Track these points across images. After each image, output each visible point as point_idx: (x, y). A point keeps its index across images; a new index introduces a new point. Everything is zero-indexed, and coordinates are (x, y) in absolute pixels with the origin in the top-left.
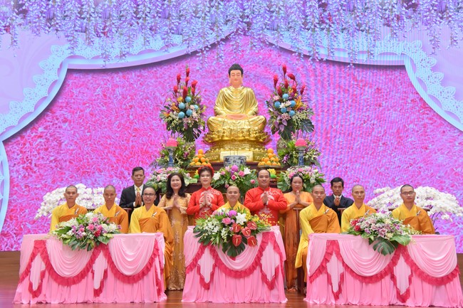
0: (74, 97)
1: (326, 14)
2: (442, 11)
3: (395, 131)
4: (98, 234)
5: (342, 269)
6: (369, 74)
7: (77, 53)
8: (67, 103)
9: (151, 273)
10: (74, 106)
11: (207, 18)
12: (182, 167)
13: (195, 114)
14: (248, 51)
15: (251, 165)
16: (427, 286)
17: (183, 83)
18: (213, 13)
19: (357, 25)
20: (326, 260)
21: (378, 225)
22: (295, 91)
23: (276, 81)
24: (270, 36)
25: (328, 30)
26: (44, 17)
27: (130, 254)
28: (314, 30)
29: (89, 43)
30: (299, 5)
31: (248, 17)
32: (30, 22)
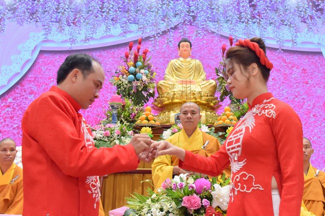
0: (42, 73)
1: (256, 12)
3: (322, 104)
6: (295, 57)
7: (50, 38)
8: (35, 78)
10: (41, 80)
11: (159, 12)
18: (164, 8)
19: (281, 21)
24: (212, 26)
25: (259, 23)
26: (28, 12)
28: (247, 23)
29: (60, 31)
30: (234, 5)
31: (193, 12)
32: (17, 16)
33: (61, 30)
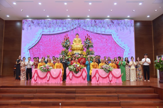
1: (96, 23)
2: (119, 24)
3: (110, 48)
4: (48, 69)
5: (99, 76)
6: (105, 36)
7: (44, 31)
8: (42, 41)
9: (59, 77)
11: (71, 24)
12: (66, 55)
13: (68, 44)
14: (80, 31)
15: (80, 55)
16: (115, 79)
17: (66, 37)
19: (102, 26)
20: (96, 74)
21: (106, 67)
22: (90, 39)
23: (86, 37)
24: (84, 28)
25: (96, 27)
26: (37, 24)
27: (55, 73)
28: (93, 27)
31: (80, 24)
32: (34, 25)
33: (47, 29)
